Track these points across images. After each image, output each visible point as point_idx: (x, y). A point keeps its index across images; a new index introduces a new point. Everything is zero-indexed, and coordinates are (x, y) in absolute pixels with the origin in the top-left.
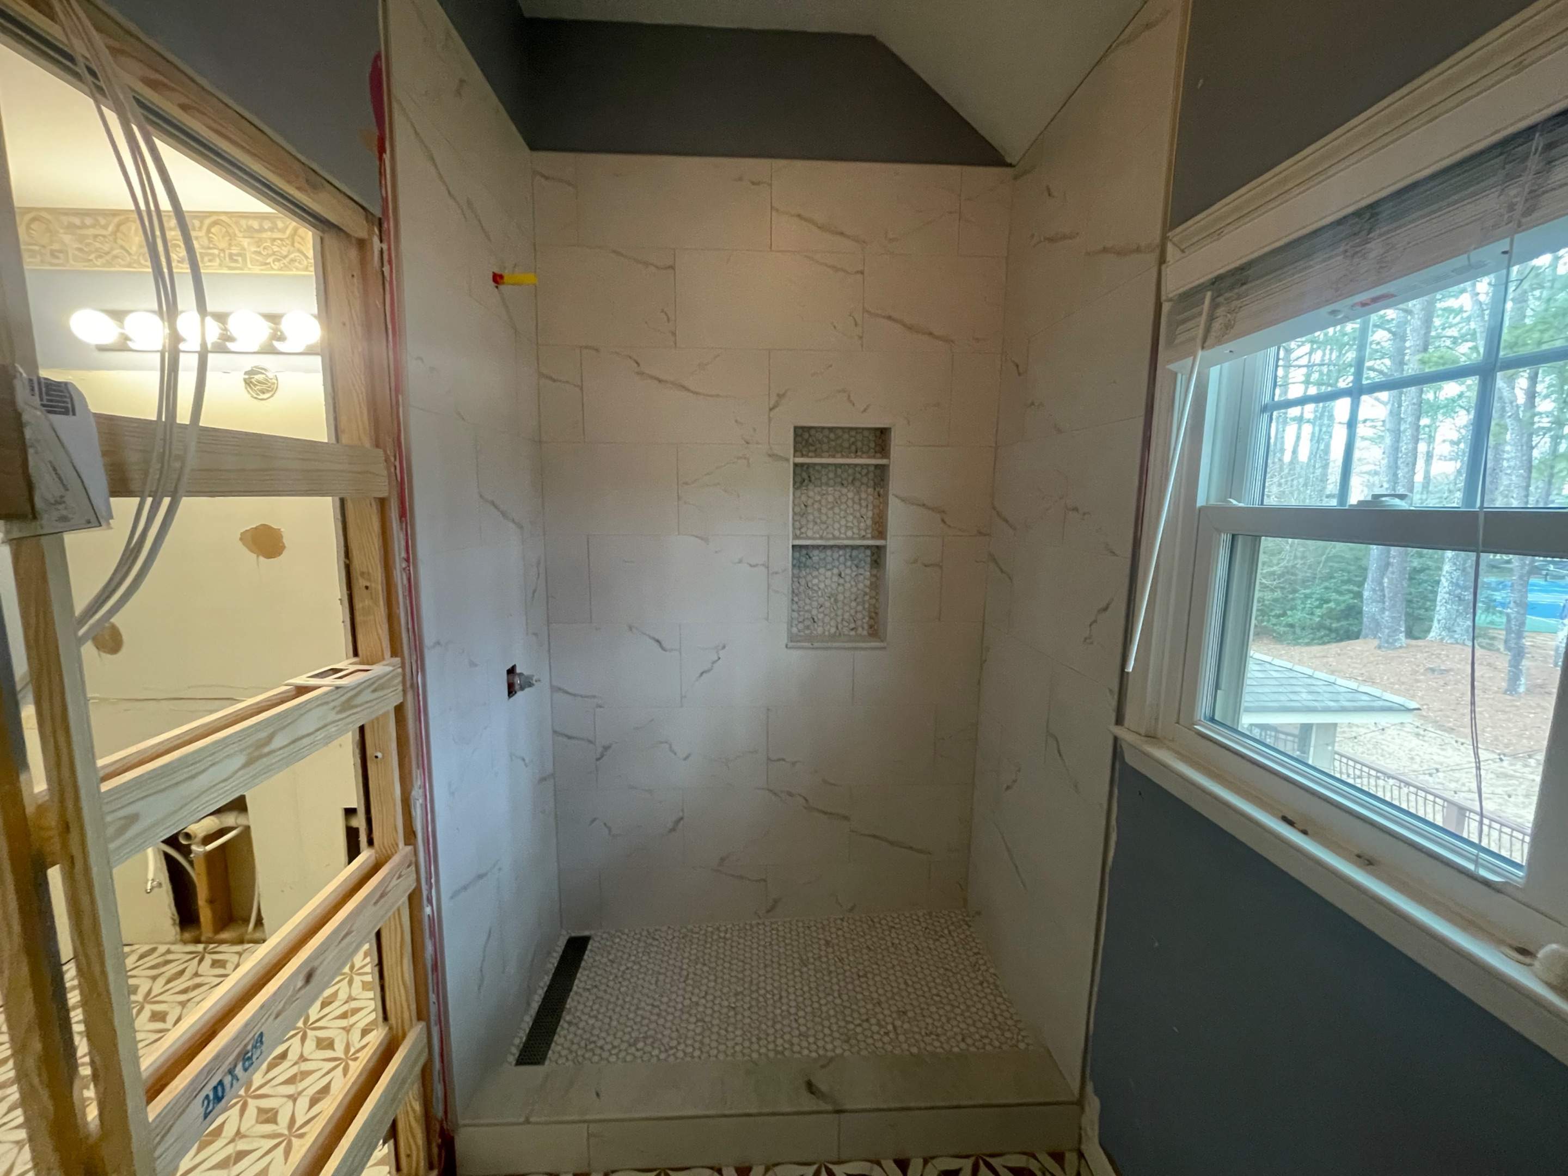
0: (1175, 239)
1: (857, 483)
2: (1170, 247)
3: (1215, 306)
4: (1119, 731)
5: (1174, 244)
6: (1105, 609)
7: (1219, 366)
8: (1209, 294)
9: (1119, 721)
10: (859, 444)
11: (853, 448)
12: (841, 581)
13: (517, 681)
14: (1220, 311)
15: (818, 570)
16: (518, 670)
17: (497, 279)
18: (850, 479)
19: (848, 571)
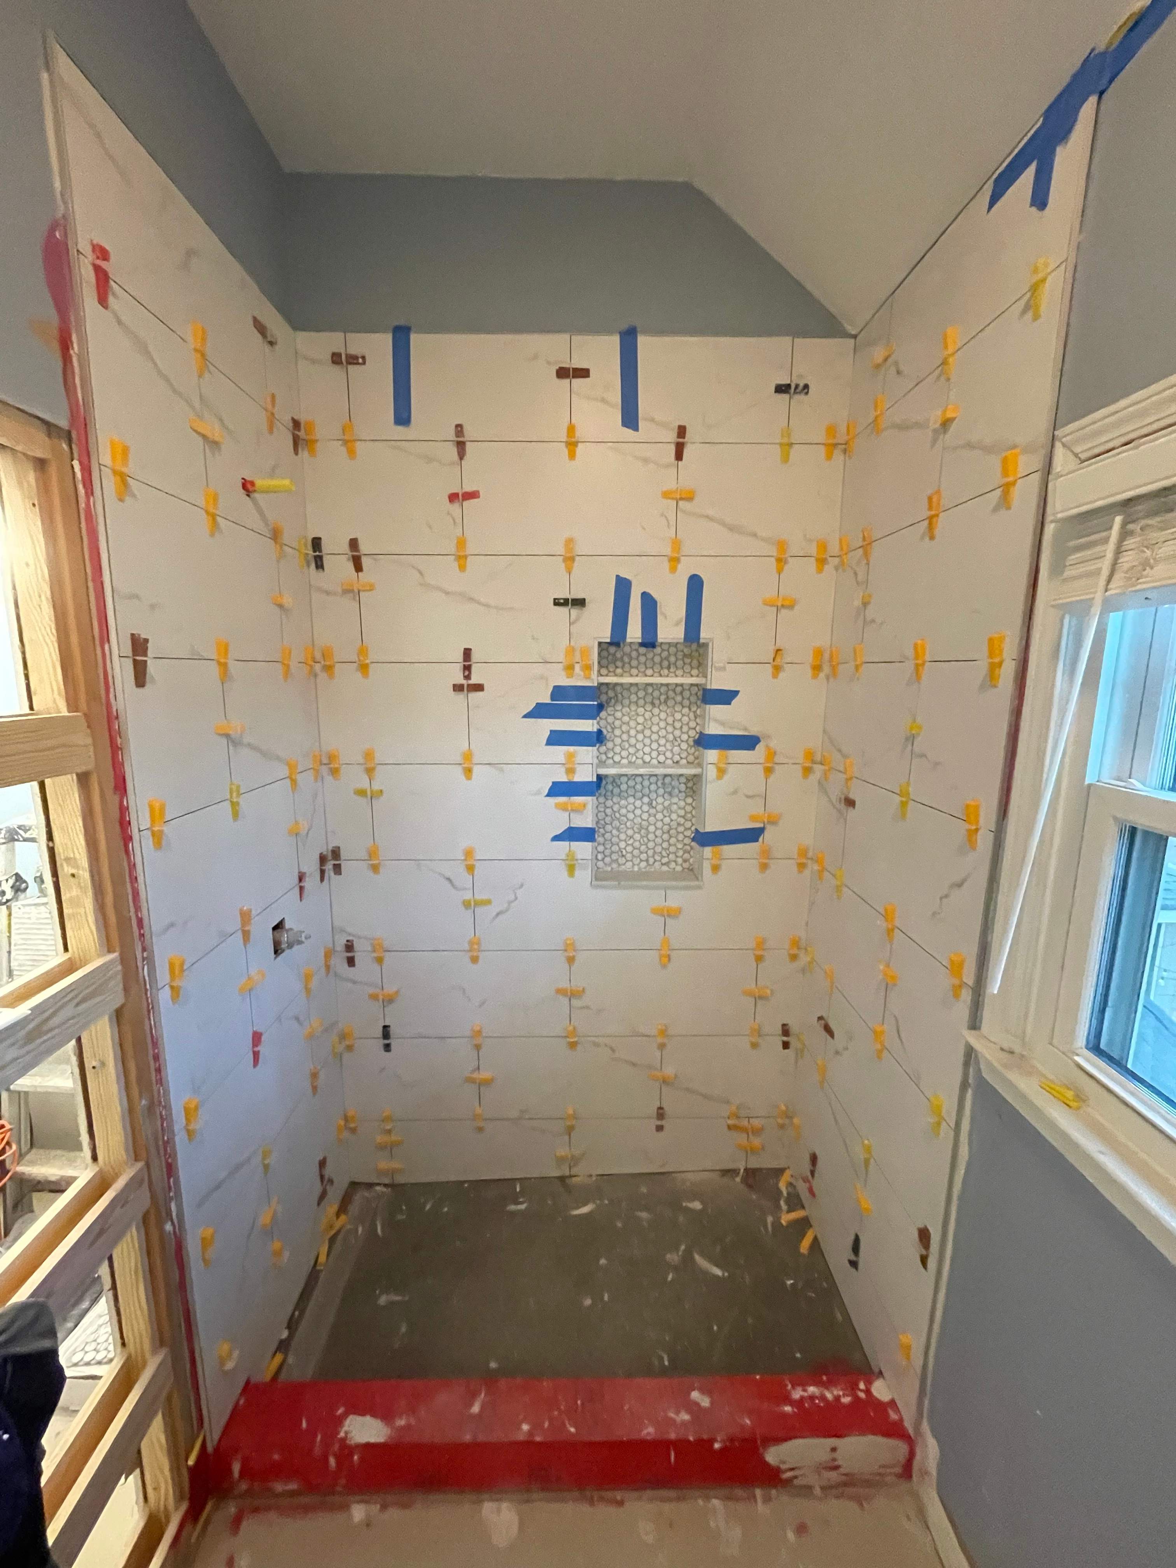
0: (1064, 440)
1: (671, 703)
2: (1059, 450)
3: (1125, 534)
4: (971, 1038)
5: (1064, 445)
6: (960, 885)
7: (1121, 613)
8: (1118, 520)
9: (974, 1024)
10: (672, 659)
11: (665, 663)
12: (653, 811)
13: (285, 938)
14: (1130, 543)
15: (626, 799)
16: (287, 925)
17: (247, 487)
18: (663, 698)
19: (660, 800)
